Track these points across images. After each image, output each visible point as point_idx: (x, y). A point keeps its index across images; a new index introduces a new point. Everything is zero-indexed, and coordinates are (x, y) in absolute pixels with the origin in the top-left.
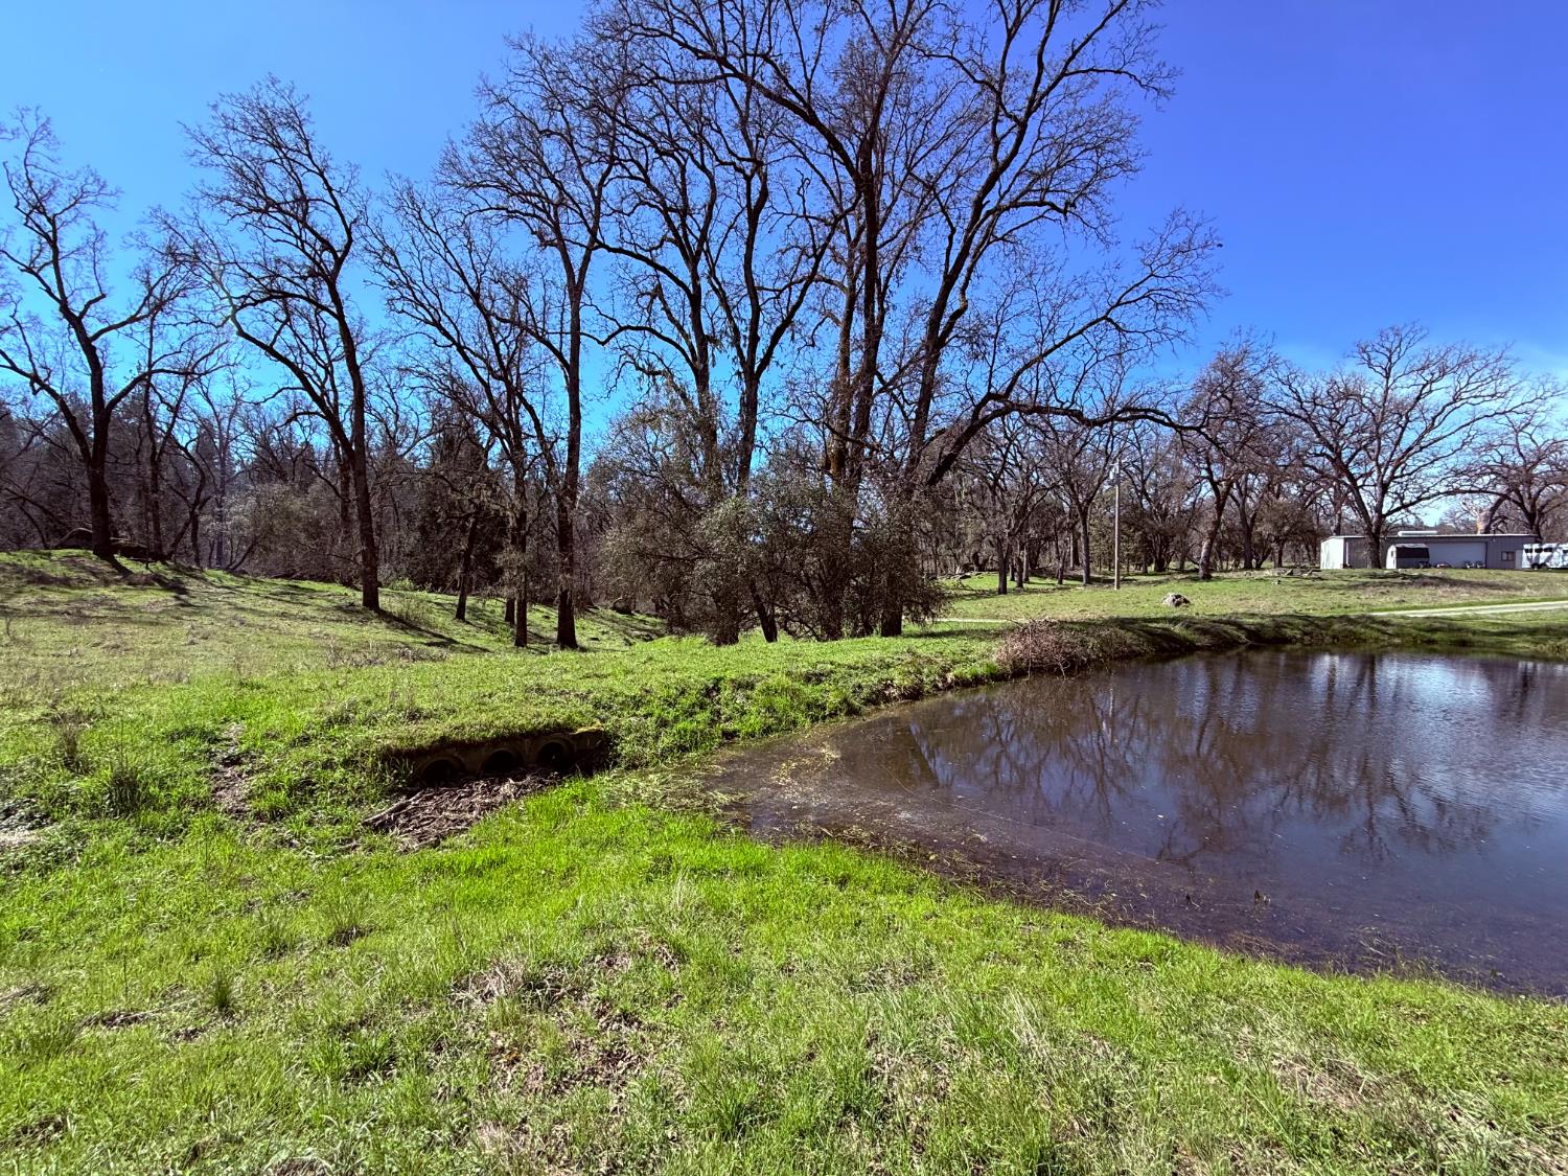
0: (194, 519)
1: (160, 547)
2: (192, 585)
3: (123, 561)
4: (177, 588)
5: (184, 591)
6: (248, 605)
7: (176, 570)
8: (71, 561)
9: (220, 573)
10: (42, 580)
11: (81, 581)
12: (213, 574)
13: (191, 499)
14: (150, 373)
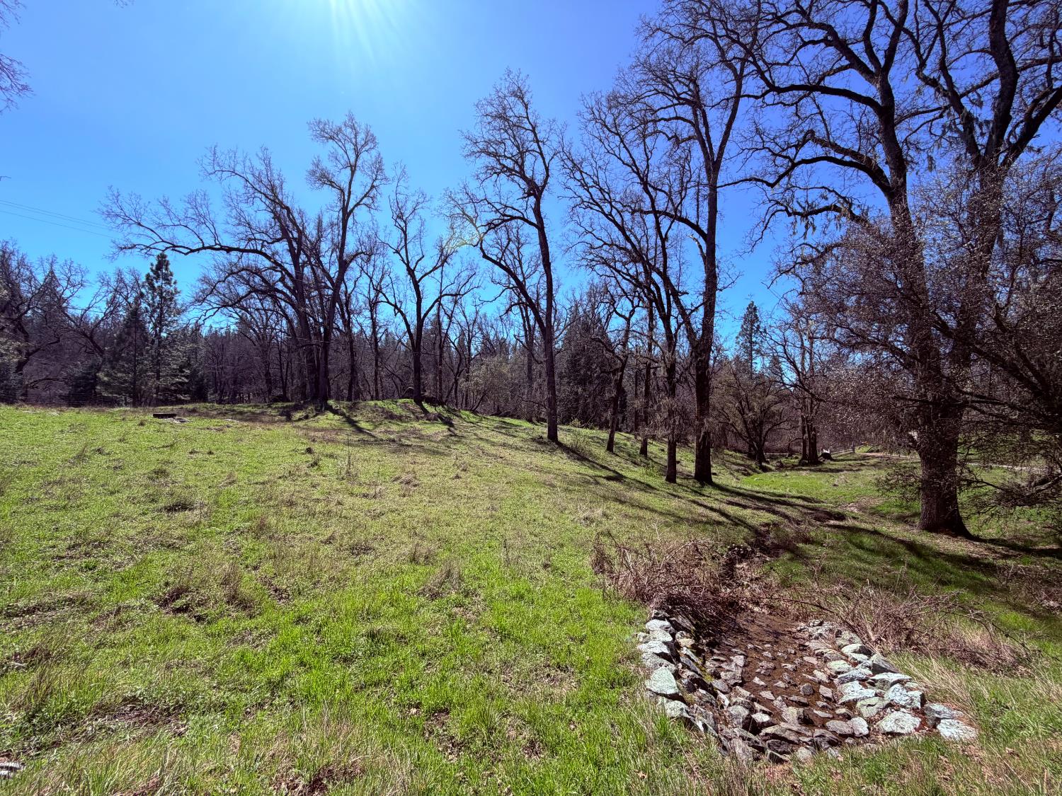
0: (456, 381)
1: (441, 397)
2: (456, 421)
3: (425, 405)
4: (448, 422)
5: (451, 425)
6: (484, 436)
7: (448, 411)
8: (405, 406)
9: (467, 413)
10: (391, 417)
11: (407, 417)
12: (465, 413)
13: (456, 371)
14: (440, 297)
